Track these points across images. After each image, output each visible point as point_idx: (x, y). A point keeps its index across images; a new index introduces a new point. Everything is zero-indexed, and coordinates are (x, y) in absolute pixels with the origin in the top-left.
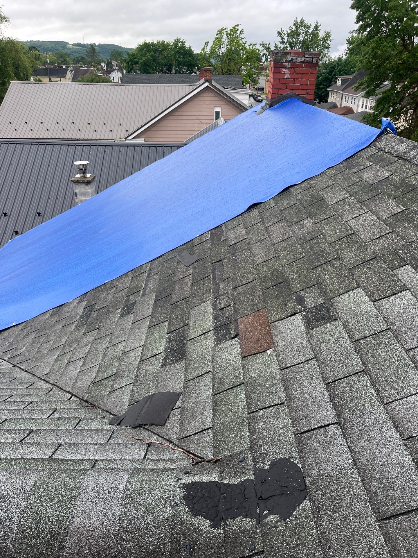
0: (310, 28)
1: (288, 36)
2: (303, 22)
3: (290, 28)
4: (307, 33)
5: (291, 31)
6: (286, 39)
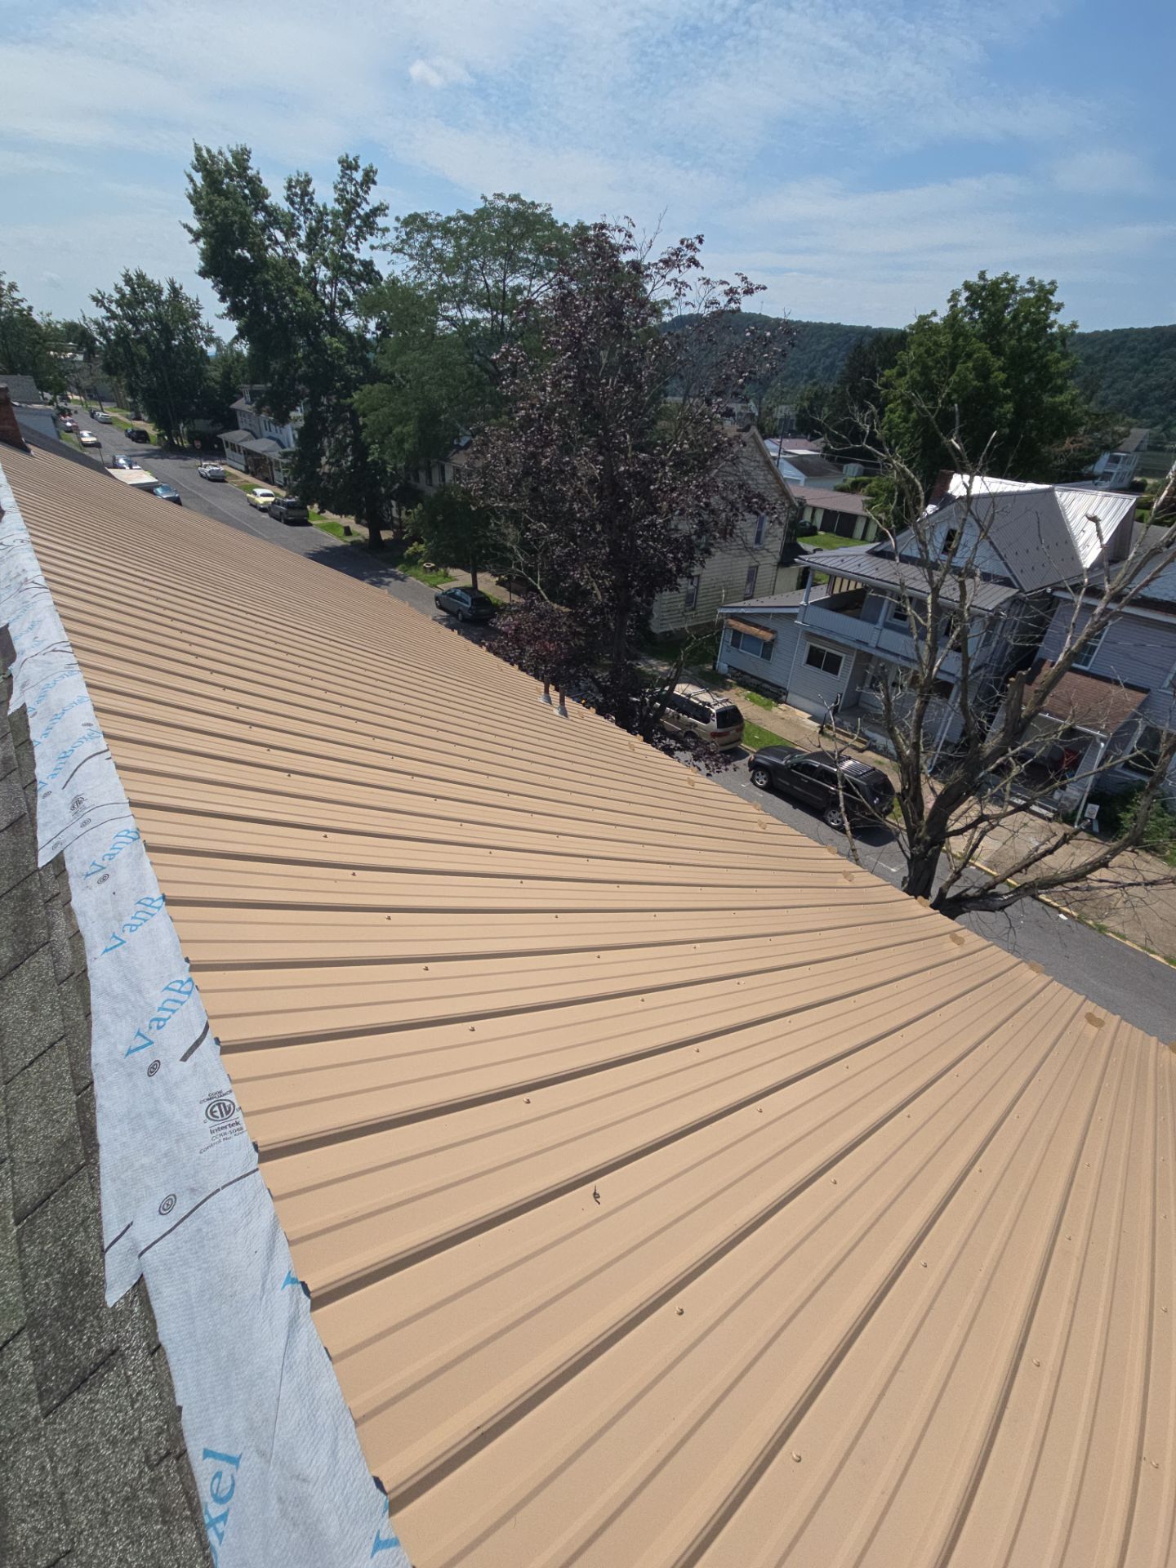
0: (160, 291)
1: (119, 303)
2: (141, 276)
3: (119, 290)
4: (158, 303)
5: (123, 296)
6: (119, 311)
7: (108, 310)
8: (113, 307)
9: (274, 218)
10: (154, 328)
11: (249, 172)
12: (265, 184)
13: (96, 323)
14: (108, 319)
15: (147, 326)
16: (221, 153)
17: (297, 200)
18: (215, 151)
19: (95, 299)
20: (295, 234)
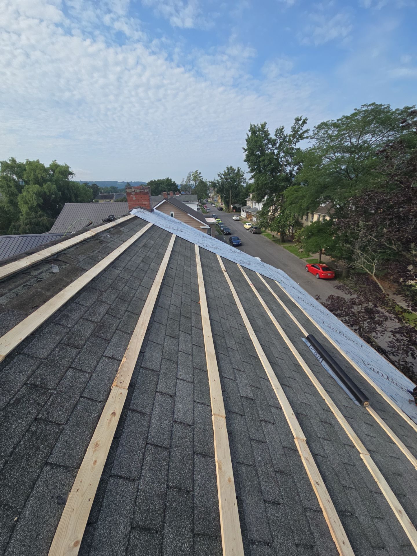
0: (235, 170)
1: (224, 175)
2: (231, 167)
3: (225, 171)
4: (234, 173)
5: (225, 173)
6: (223, 177)
7: (221, 177)
8: (222, 176)
9: (270, 141)
10: (231, 180)
11: (265, 129)
12: (269, 132)
13: (217, 181)
14: (220, 179)
15: (229, 180)
16: (258, 125)
17: (278, 135)
18: (256, 125)
19: (218, 175)
20: (276, 145)
